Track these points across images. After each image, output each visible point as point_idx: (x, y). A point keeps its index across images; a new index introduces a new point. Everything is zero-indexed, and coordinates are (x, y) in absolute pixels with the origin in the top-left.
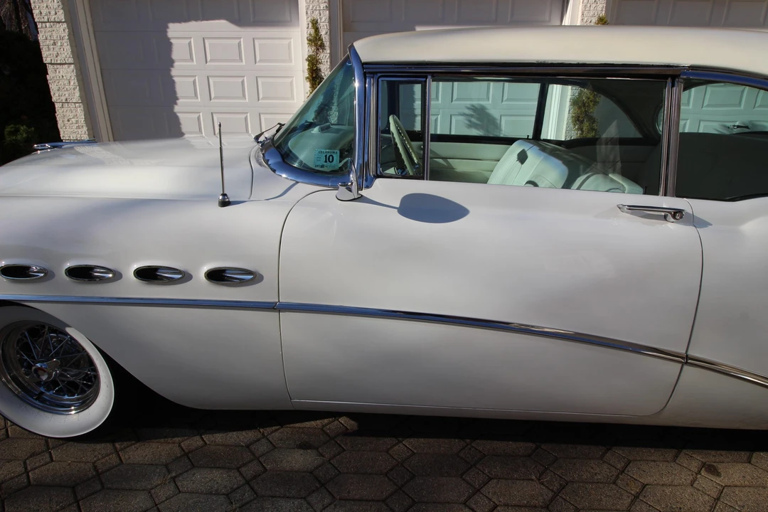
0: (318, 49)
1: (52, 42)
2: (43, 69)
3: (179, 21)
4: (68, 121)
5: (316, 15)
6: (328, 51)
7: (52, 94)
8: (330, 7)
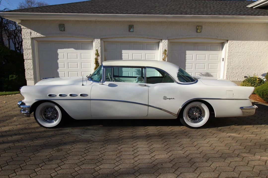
0: (98, 56)
1: (27, 54)
2: (23, 61)
3: (61, 49)
4: (28, 74)
5: (97, 48)
6: (100, 56)
7: (25, 67)
8: (101, 46)
